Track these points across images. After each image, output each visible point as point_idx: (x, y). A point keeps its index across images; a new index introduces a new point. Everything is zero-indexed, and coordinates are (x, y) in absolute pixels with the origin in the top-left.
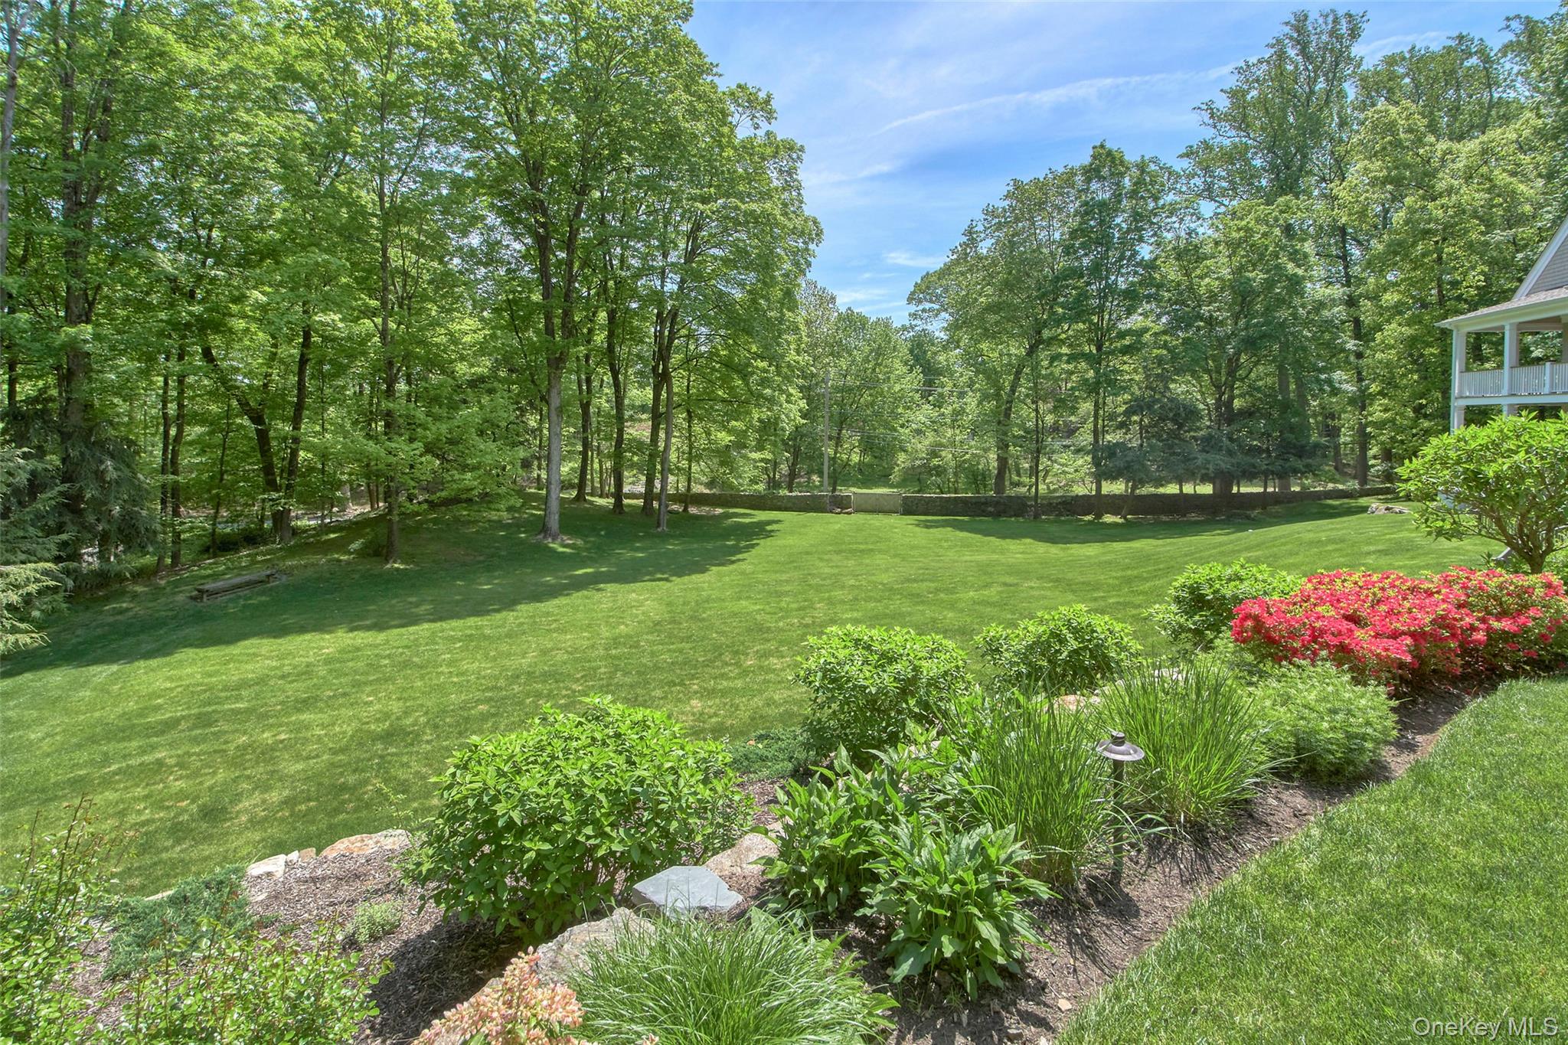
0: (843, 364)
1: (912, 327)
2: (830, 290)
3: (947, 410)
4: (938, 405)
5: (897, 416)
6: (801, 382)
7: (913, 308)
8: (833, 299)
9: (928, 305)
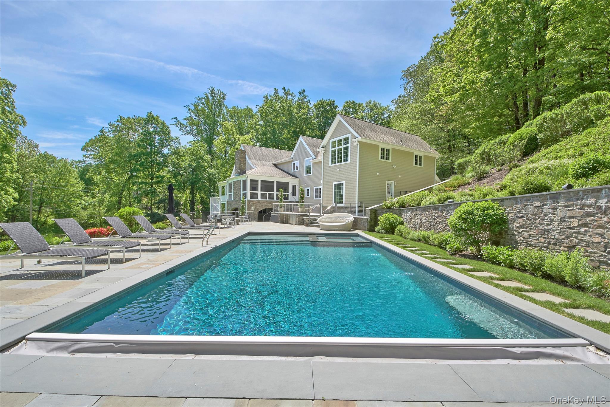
0: (42, 177)
1: (84, 162)
2: (35, 141)
3: (96, 199)
4: (93, 196)
5: (71, 202)
6: (14, 186)
7: (85, 153)
8: (37, 146)
9: (92, 153)
